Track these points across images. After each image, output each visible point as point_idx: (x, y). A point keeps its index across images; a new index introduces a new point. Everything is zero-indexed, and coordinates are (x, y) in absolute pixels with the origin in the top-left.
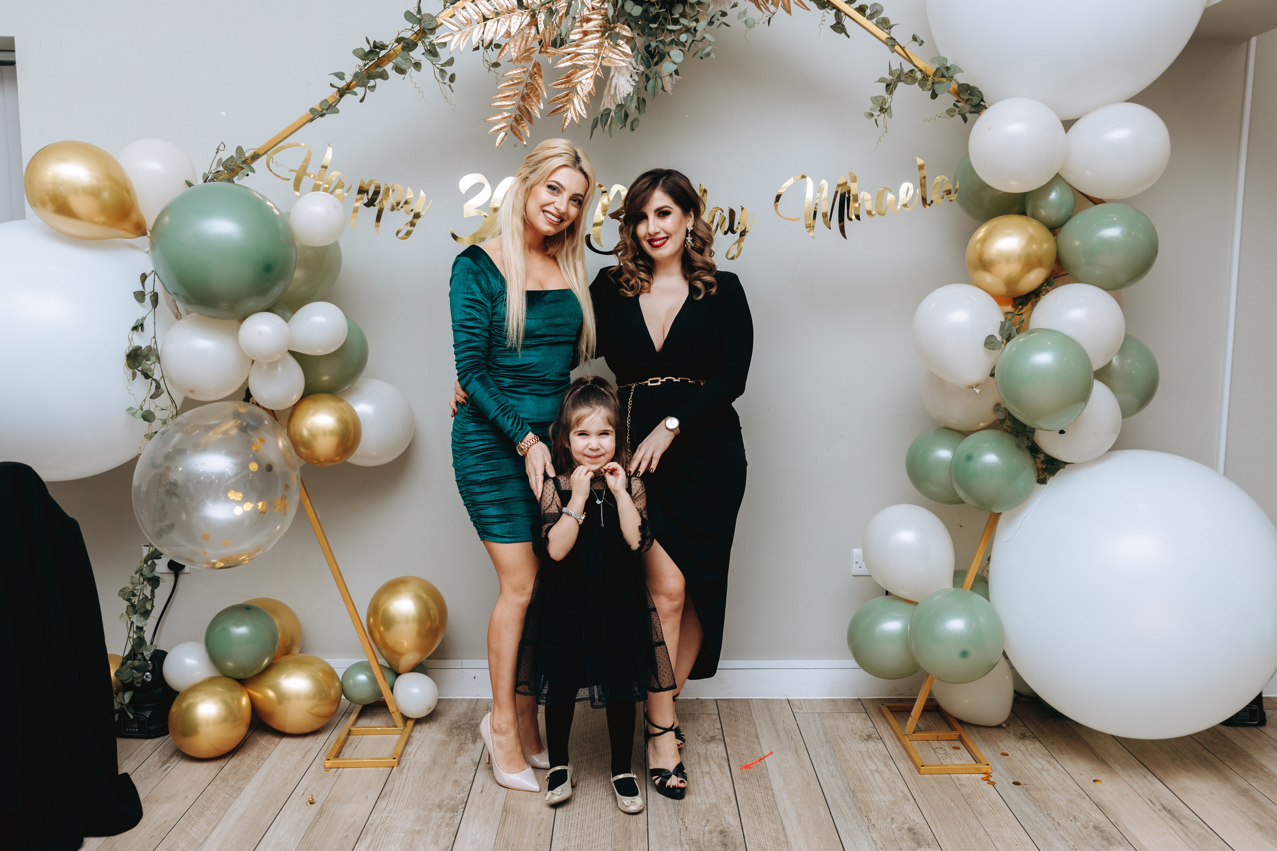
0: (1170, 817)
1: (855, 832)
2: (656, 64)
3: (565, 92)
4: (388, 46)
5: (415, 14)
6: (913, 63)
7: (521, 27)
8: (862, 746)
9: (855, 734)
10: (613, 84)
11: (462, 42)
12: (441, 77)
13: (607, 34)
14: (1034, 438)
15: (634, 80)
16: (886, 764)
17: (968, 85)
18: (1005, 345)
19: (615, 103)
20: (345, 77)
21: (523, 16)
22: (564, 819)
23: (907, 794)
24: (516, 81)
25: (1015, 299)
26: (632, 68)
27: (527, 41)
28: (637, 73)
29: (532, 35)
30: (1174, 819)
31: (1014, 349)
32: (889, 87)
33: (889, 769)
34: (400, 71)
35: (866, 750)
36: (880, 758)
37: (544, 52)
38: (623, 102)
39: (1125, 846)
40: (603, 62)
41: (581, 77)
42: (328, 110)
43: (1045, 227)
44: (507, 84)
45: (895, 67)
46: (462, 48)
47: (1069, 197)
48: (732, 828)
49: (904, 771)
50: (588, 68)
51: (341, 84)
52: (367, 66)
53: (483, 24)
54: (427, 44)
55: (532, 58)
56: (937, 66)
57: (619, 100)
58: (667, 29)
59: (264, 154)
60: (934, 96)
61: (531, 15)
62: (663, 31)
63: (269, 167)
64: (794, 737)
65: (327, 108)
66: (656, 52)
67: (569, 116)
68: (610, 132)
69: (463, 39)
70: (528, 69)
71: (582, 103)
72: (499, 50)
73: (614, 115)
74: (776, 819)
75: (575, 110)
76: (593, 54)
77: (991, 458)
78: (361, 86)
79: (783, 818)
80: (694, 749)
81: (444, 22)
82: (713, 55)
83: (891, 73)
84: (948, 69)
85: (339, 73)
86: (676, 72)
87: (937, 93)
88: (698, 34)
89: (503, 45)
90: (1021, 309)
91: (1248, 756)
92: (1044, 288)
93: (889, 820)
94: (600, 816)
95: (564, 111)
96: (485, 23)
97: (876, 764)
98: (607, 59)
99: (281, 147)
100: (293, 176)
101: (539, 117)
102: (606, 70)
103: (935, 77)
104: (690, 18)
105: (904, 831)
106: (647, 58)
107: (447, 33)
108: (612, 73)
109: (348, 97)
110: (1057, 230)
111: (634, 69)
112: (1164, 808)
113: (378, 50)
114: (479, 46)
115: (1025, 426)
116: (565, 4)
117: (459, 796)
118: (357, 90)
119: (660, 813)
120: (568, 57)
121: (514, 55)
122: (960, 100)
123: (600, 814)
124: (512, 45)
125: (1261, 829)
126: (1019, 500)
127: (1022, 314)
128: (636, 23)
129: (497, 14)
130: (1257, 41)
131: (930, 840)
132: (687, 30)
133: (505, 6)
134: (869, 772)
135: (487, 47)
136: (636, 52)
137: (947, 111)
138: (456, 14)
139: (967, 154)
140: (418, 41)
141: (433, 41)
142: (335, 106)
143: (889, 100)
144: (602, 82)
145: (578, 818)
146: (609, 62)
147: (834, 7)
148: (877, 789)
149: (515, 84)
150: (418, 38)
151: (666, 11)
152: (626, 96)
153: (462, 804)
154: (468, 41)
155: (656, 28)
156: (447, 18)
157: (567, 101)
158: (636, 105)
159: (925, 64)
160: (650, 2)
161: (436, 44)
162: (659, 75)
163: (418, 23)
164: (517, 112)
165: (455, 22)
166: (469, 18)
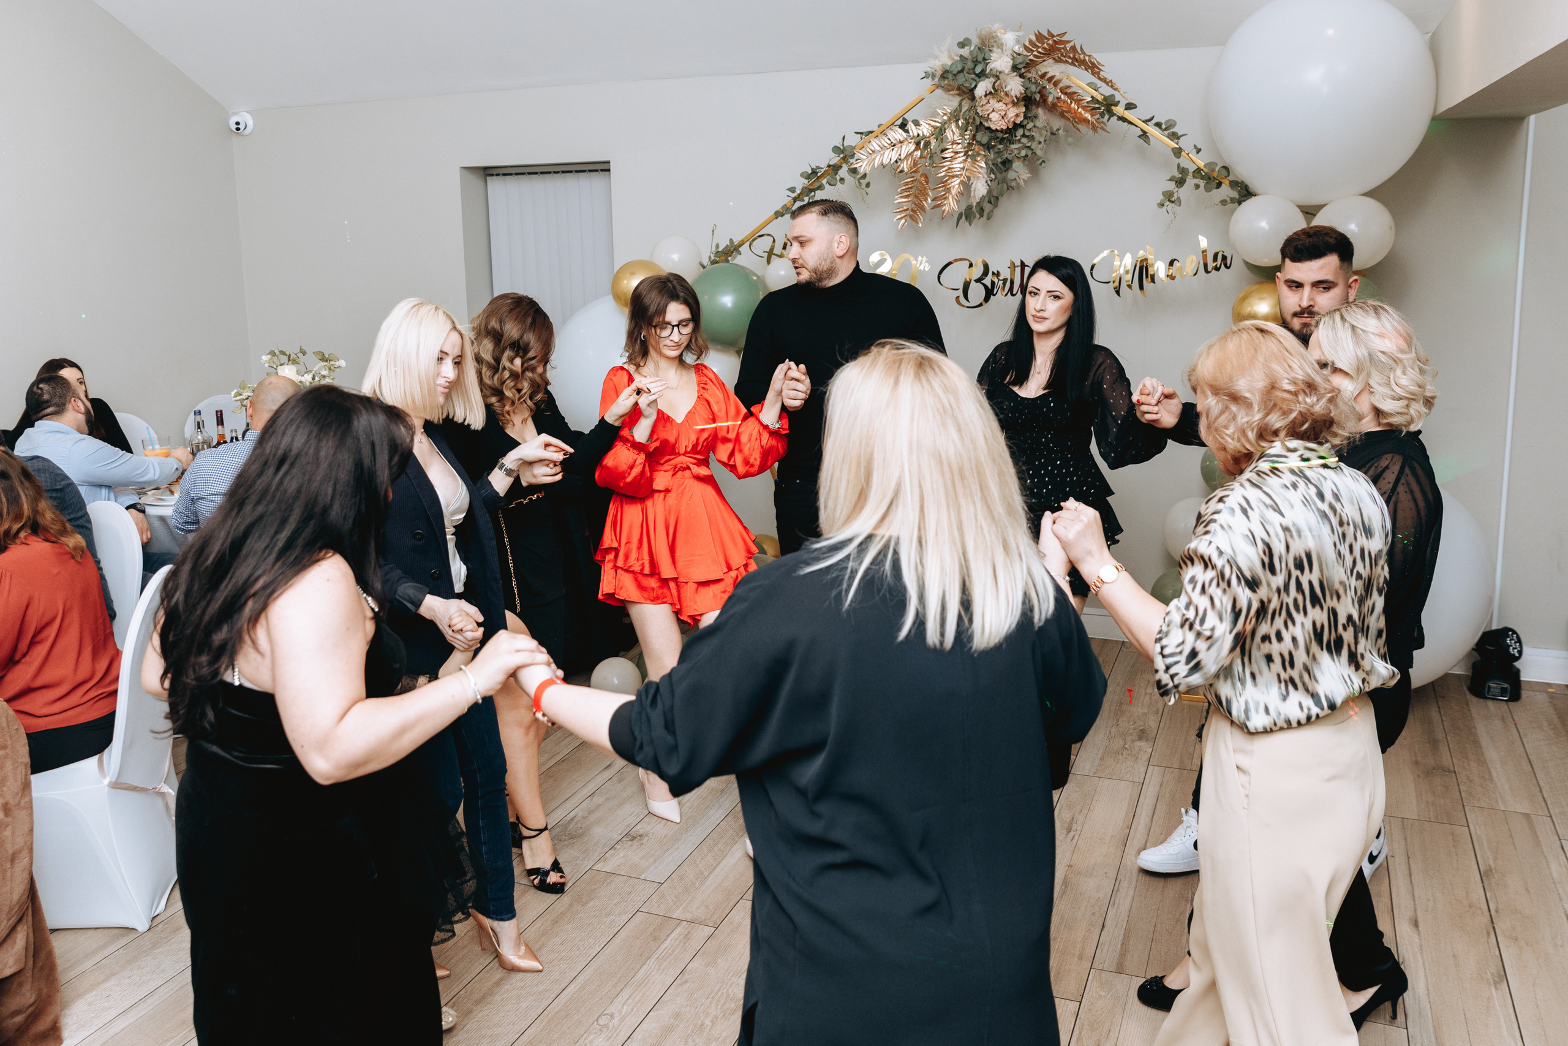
2: (1004, 173)
3: (943, 193)
4: (822, 170)
5: (840, 147)
6: (1196, 164)
10: (972, 189)
11: (869, 166)
12: (859, 187)
13: (969, 154)
15: (988, 185)
17: (1237, 181)
19: (975, 200)
20: (797, 191)
21: (910, 145)
24: (910, 186)
26: (986, 177)
27: (914, 160)
28: (991, 181)
29: (918, 156)
32: (1178, 183)
34: (832, 184)
37: (927, 166)
38: (980, 201)
40: (967, 172)
41: (953, 182)
44: (904, 188)
45: (1183, 167)
50: (957, 177)
51: (794, 195)
52: (812, 182)
53: (882, 152)
54: (848, 166)
57: (978, 198)
58: (1010, 148)
59: (746, 242)
61: (916, 144)
63: (749, 250)
67: (947, 208)
71: (954, 200)
73: (975, 209)
75: (950, 204)
76: (960, 167)
81: (858, 152)
83: (1179, 172)
85: (792, 188)
95: (943, 205)
99: (757, 236)
100: (766, 255)
101: (928, 209)
102: (970, 178)
106: (997, 169)
107: (861, 158)
108: (973, 181)
113: (815, 173)
120: (944, 169)
121: (906, 171)
122: (1234, 190)
124: (905, 164)
128: (988, 146)
129: (893, 144)
130: (1536, 118)
132: (1025, 147)
133: (898, 140)
136: (989, 165)
137: (1222, 201)
138: (865, 146)
140: (843, 164)
143: (1176, 194)
144: (967, 185)
146: (971, 172)
147: (1136, 126)
149: (909, 188)
151: (1009, 136)
152: (982, 195)
154: (873, 165)
155: (1004, 147)
156: (862, 148)
157: (945, 198)
158: (990, 202)
159: (1204, 166)
160: (997, 130)
161: (856, 166)
162: (1004, 181)
163: (843, 152)
164: (913, 206)
165: (863, 153)
166: (873, 149)
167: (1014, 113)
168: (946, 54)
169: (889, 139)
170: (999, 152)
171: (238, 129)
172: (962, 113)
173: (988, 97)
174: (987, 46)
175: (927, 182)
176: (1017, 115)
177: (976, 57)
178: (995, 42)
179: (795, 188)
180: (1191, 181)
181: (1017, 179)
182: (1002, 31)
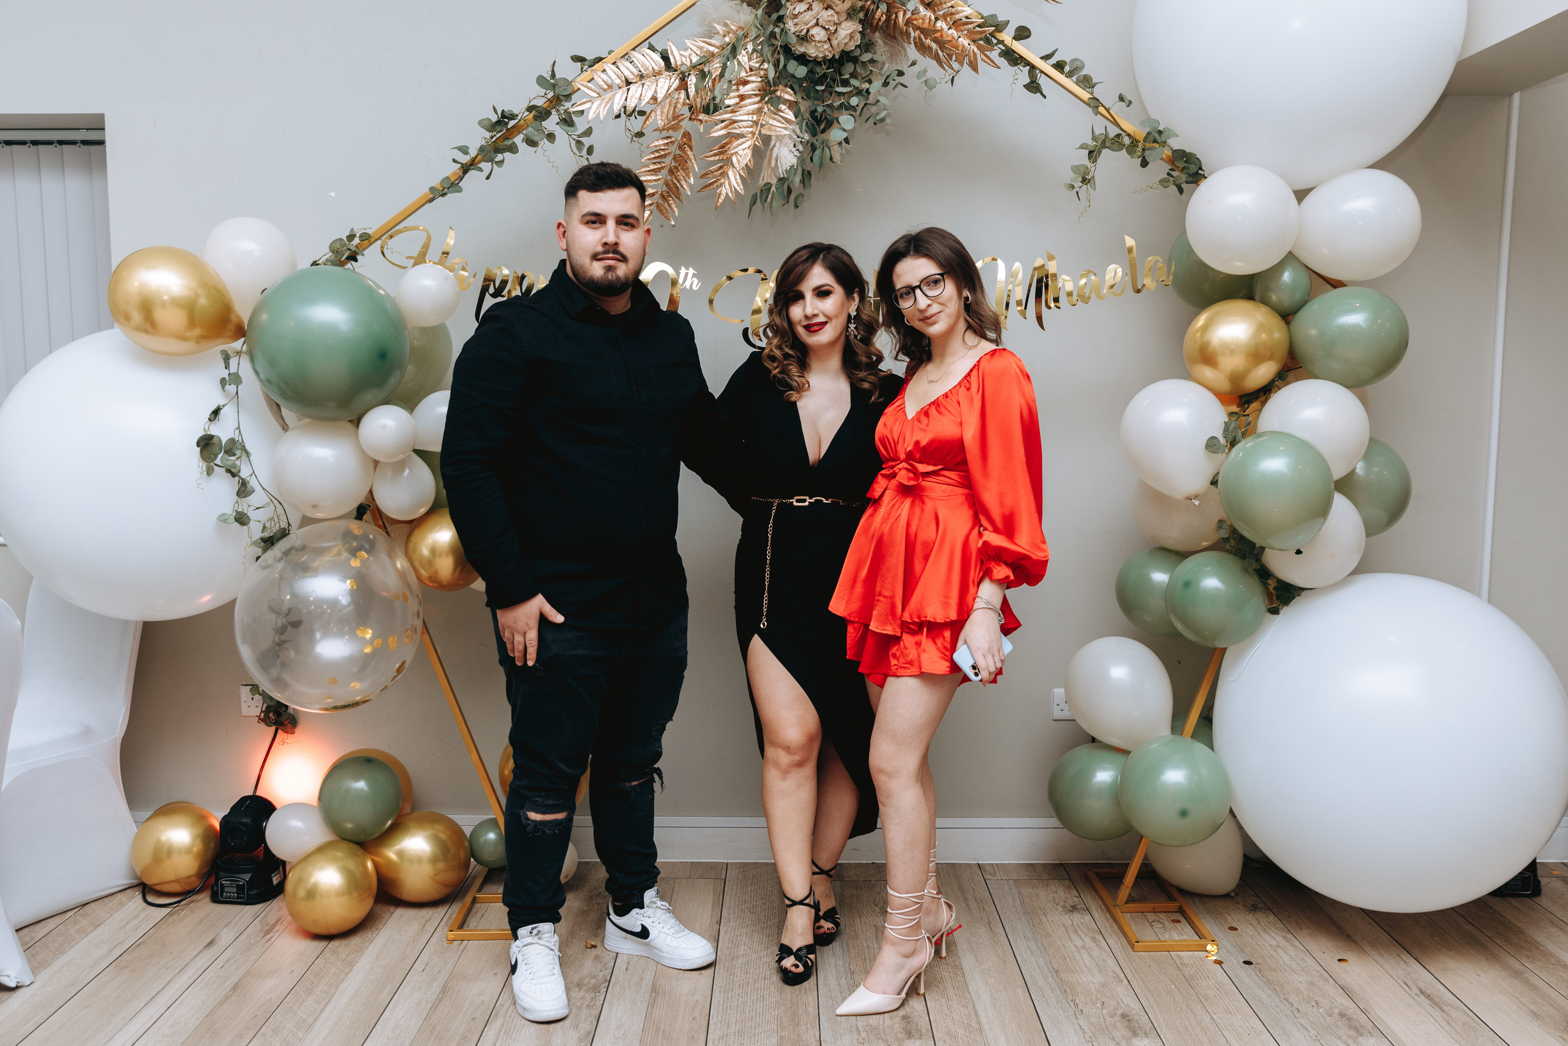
0: (1430, 1003)
1: (1060, 1018)
2: (823, 131)
3: (719, 165)
4: (517, 116)
5: (549, 79)
6: (1120, 126)
7: (669, 92)
8: (1066, 919)
9: (1057, 904)
10: (774, 155)
11: (601, 110)
12: (578, 150)
13: (767, 99)
14: (1263, 560)
15: (798, 150)
16: (1094, 940)
17: (1184, 151)
18: (1230, 450)
19: (776, 176)
20: (470, 151)
21: (671, 79)
22: (722, 1000)
23: (1119, 974)
24: (662, 153)
25: (1241, 397)
26: (796, 137)
27: (675, 107)
28: (801, 142)
29: (681, 101)
30: (1434, 1006)
31: (1241, 455)
32: (1093, 154)
33: (1097, 945)
34: (531, 143)
35: (1071, 923)
36: (1087, 932)
37: (694, 119)
38: (786, 175)
39: (1377, 1036)
40: (762, 130)
41: (737, 147)
42: (450, 189)
43: (1277, 315)
44: (652, 156)
45: (1099, 131)
46: (602, 117)
47: (1304, 278)
48: (916, 1013)
49: (1116, 948)
50: (745, 137)
51: (465, 159)
52: (494, 139)
53: (625, 89)
54: (562, 112)
55: (682, 126)
56: (1148, 130)
57: (781, 173)
58: (836, 92)
59: (378, 239)
60: (1144, 164)
61: (681, 78)
62: (831, 93)
63: (383, 253)
64: (987, 908)
65: (450, 186)
66: (823, 118)
67: (724, 192)
68: (771, 210)
69: (603, 106)
70: (676, 140)
71: (738, 177)
72: (644, 117)
73: (775, 191)
74: (967, 1003)
75: (730, 184)
76: (750, 121)
77: (1212, 583)
78: (487, 161)
79: (975, 1001)
80: (871, 921)
81: (581, 87)
82: (888, 120)
83: (1094, 138)
84: (1160, 132)
85: (463, 146)
86: (847, 140)
87: (1148, 161)
88: (871, 97)
89: (648, 113)
90: (1248, 408)
91: (1521, 932)
92: (1276, 383)
93: (1099, 1005)
94: (763, 997)
95: (717, 186)
96: (628, 87)
97: (1082, 940)
98: (766, 127)
99: (397, 230)
100: (410, 264)
101: (689, 194)
102: (767, 139)
103: (1146, 142)
104: (862, 79)
105: (1117, 1018)
106: (812, 125)
107: (585, 100)
108: (773, 143)
109: (472, 173)
110: (1291, 317)
111: (798, 137)
112: (1422, 992)
113: (506, 120)
114: (620, 114)
115: (1252, 545)
116: (718, 65)
117: (601, 974)
118: (483, 165)
119: (832, 995)
120: (723, 125)
121: (660, 123)
122: (1175, 168)
123: (763, 996)
124: (659, 112)
125: (1538, 1018)
126: (1248, 632)
127: (1248, 415)
128: (800, 86)
129: (642, 77)
130: (1521, 97)
131: (1147, 1029)
132: (859, 92)
133: (651, 68)
134: (1075, 949)
135: (630, 115)
136: (801, 118)
137: (1159, 182)
138: (595, 78)
139: (1184, 232)
140: (552, 109)
141: (568, 108)
142: (458, 183)
143: (1093, 169)
144: (761, 152)
145: (738, 1000)
146: (770, 129)
147: (1028, 64)
148: (1084, 969)
149: (662, 157)
150: (552, 106)
151: (835, 71)
152: (788, 168)
153: (605, 983)
154: (609, 108)
155: (823, 91)
156: (585, 83)
157: (721, 174)
158: (800, 178)
159: (1135, 127)
160: (816, 62)
161: (574, 112)
162: (825, 144)
163: (552, 88)
164: (665, 188)
165: (593, 87)
166: (610, 82)
167: (848, 32)
170: (817, 97)
176: (851, 37)
179: (470, 146)
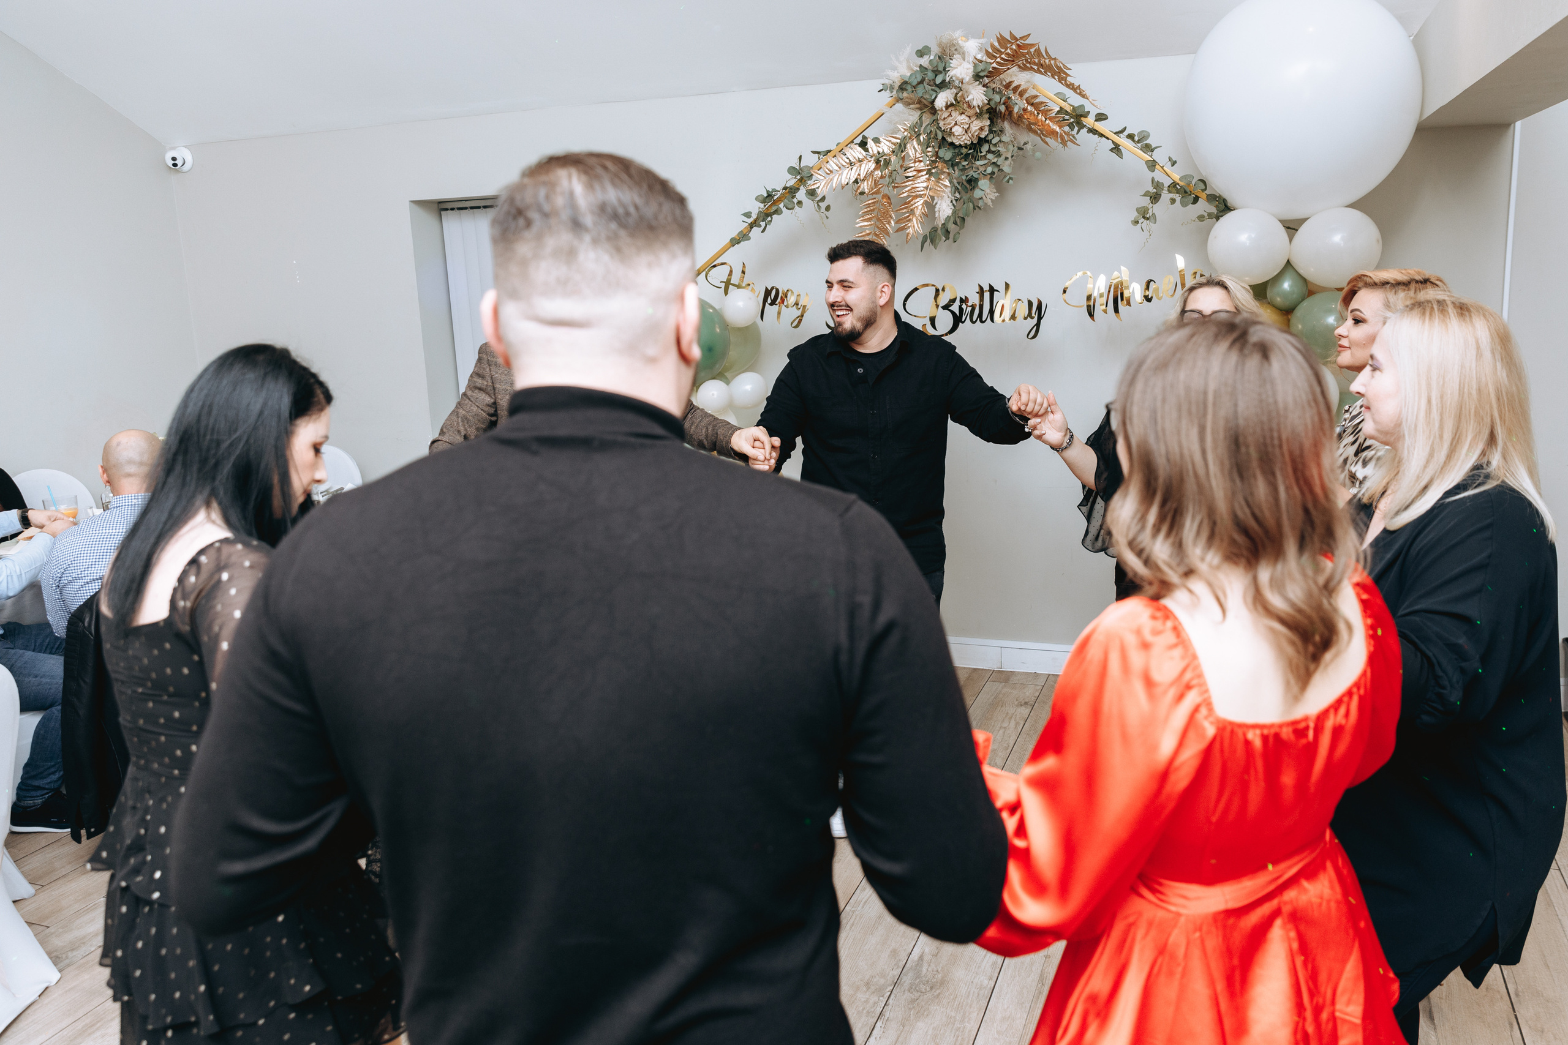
3: (907, 215)
4: (779, 192)
5: (797, 168)
6: (1171, 178)
7: (869, 172)
10: (936, 210)
12: (819, 209)
13: (932, 172)
15: (953, 204)
17: (1219, 195)
19: (940, 222)
20: (752, 215)
21: (869, 163)
24: (872, 208)
26: (950, 197)
27: (875, 180)
28: (956, 200)
29: (879, 176)
32: (1153, 198)
34: (789, 208)
38: (945, 222)
40: (930, 192)
41: (916, 204)
42: (745, 238)
44: (866, 210)
45: (1157, 181)
47: (1299, 286)
50: (921, 197)
51: (750, 220)
52: (766, 207)
54: (806, 188)
55: (880, 192)
56: (1197, 179)
57: (942, 220)
60: (1194, 202)
61: (876, 163)
63: (707, 280)
65: (743, 237)
66: (970, 181)
67: (911, 232)
69: (827, 185)
70: (877, 200)
71: (919, 222)
73: (939, 231)
75: (914, 227)
76: (924, 186)
78: (763, 221)
81: (814, 174)
83: (1154, 187)
85: (748, 213)
95: (907, 228)
98: (933, 190)
99: (713, 266)
100: (723, 285)
101: (892, 233)
102: (933, 198)
104: (994, 155)
106: (962, 188)
107: (819, 180)
108: (937, 201)
109: (754, 229)
110: (1289, 313)
111: (953, 196)
113: (772, 195)
118: (760, 224)
120: (907, 189)
121: (866, 191)
122: (1212, 205)
124: (865, 184)
129: (851, 164)
130: (1524, 124)
132: (992, 163)
133: (857, 158)
135: (854, 183)
136: (953, 184)
137: (1197, 218)
138: (824, 165)
140: (800, 186)
141: (809, 186)
142: (746, 235)
143: (1153, 210)
144: (930, 206)
146: (934, 193)
147: (1107, 138)
149: (871, 211)
150: (800, 184)
151: (975, 151)
152: (947, 216)
155: (969, 164)
156: (817, 170)
157: (908, 221)
158: (955, 223)
159: (1180, 179)
160: (960, 146)
161: (813, 187)
162: (971, 200)
163: (799, 173)
164: (876, 229)
165: (821, 173)
166: (831, 169)
167: (979, 127)
168: (905, 64)
169: (848, 158)
170: (964, 169)
171: (175, 165)
172: (922, 128)
173: (950, 110)
174: (946, 54)
175: (890, 204)
176: (981, 129)
177: (937, 66)
178: (956, 50)
179: (751, 213)
180: (1166, 196)
181: (984, 198)
182: (964, 39)
